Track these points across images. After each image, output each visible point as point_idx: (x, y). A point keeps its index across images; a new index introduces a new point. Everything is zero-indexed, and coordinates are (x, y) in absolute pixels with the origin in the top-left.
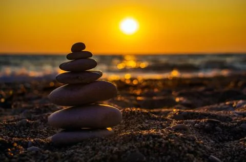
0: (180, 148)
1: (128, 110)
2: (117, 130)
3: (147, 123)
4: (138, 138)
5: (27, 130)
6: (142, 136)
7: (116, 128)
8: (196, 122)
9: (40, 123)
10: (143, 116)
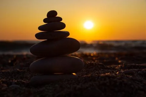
0: (132, 86)
1: (88, 63)
2: (80, 75)
3: (102, 71)
4: (96, 79)
5: (17, 76)
6: (100, 77)
7: (79, 74)
8: (139, 71)
9: (27, 71)
10: (99, 66)
